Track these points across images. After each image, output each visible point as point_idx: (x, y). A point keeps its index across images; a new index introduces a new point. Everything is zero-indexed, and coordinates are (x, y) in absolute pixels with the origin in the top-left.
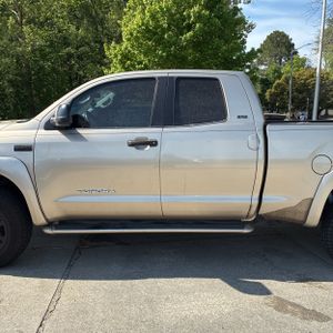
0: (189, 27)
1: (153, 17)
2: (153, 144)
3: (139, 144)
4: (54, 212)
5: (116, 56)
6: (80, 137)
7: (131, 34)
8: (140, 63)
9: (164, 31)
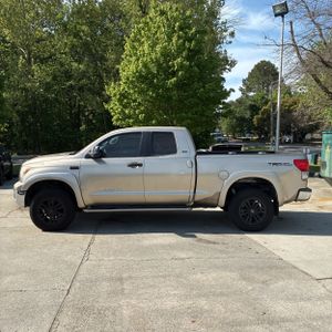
0: (174, 74)
1: (145, 65)
2: (140, 165)
3: (133, 165)
4: (89, 201)
5: (115, 95)
6: (104, 162)
7: (128, 79)
8: (135, 101)
9: (154, 76)
